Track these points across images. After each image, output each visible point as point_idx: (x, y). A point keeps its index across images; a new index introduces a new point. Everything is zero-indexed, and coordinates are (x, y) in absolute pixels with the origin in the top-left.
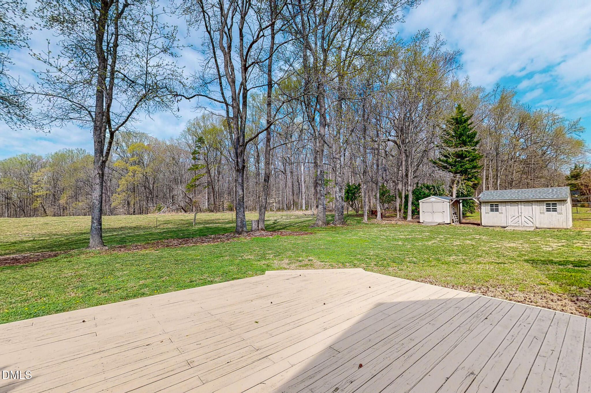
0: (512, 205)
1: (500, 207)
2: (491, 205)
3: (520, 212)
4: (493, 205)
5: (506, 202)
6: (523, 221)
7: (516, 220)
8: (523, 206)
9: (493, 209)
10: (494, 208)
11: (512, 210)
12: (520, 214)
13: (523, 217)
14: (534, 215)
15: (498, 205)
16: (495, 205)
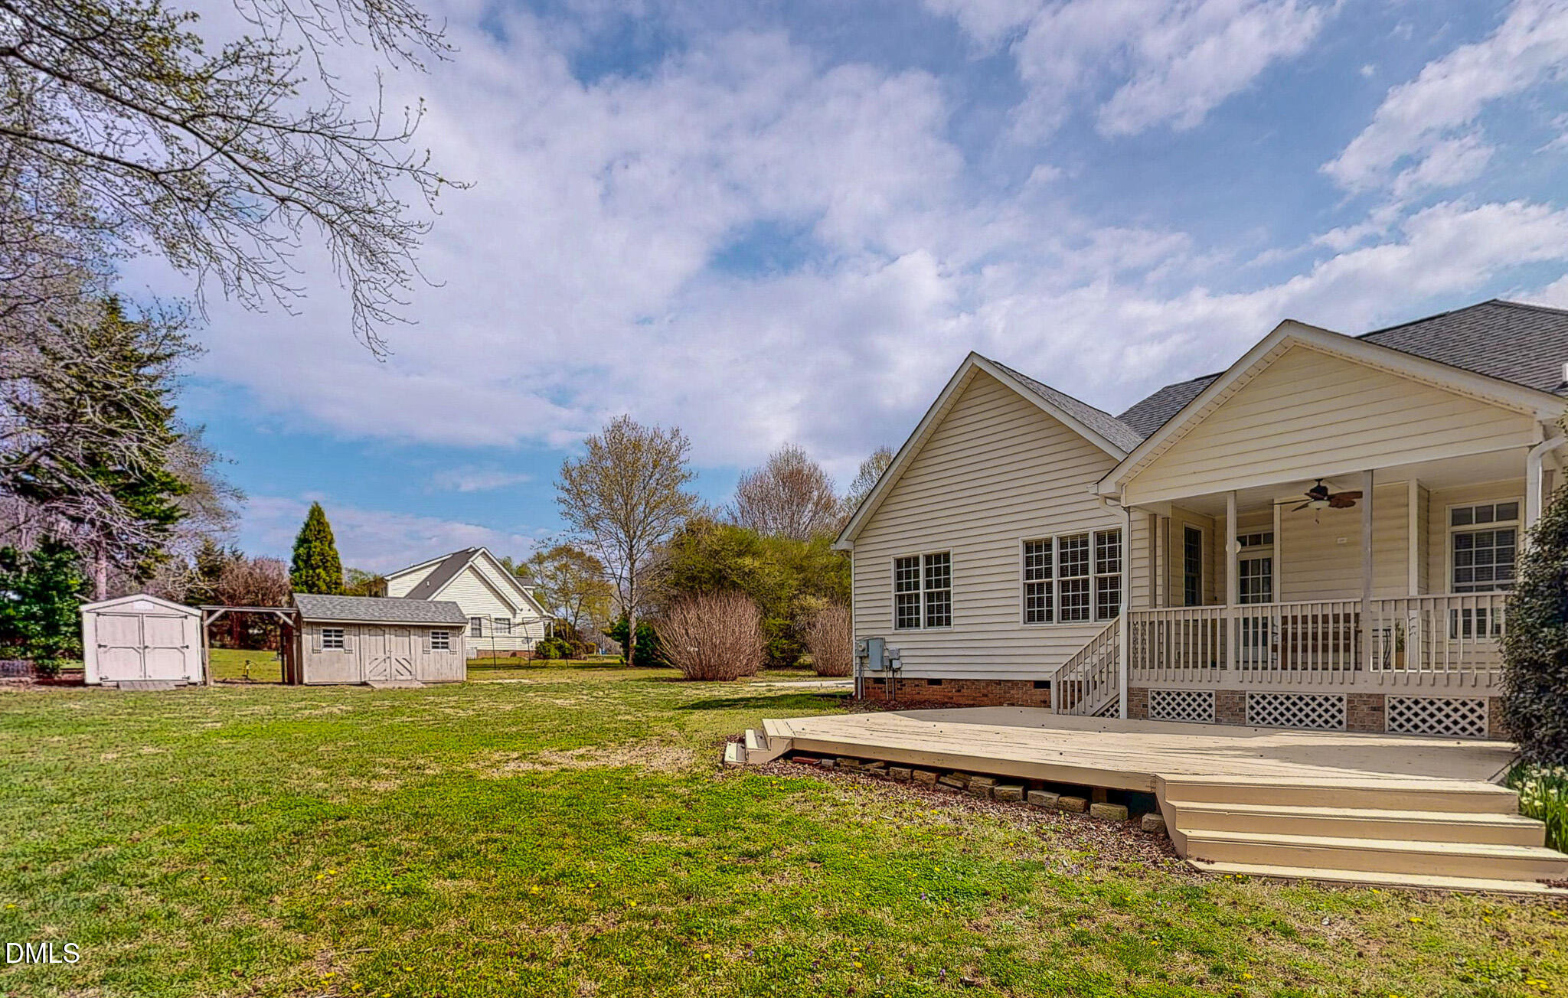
0: (372, 632)
1: (346, 638)
2: (325, 631)
3: (387, 649)
4: (330, 631)
5: (359, 625)
6: (393, 670)
7: (381, 668)
8: (393, 637)
9: (330, 641)
10: (333, 638)
11: (371, 643)
12: (388, 654)
13: (393, 661)
14: (413, 657)
15: (341, 631)
16: (336, 631)
